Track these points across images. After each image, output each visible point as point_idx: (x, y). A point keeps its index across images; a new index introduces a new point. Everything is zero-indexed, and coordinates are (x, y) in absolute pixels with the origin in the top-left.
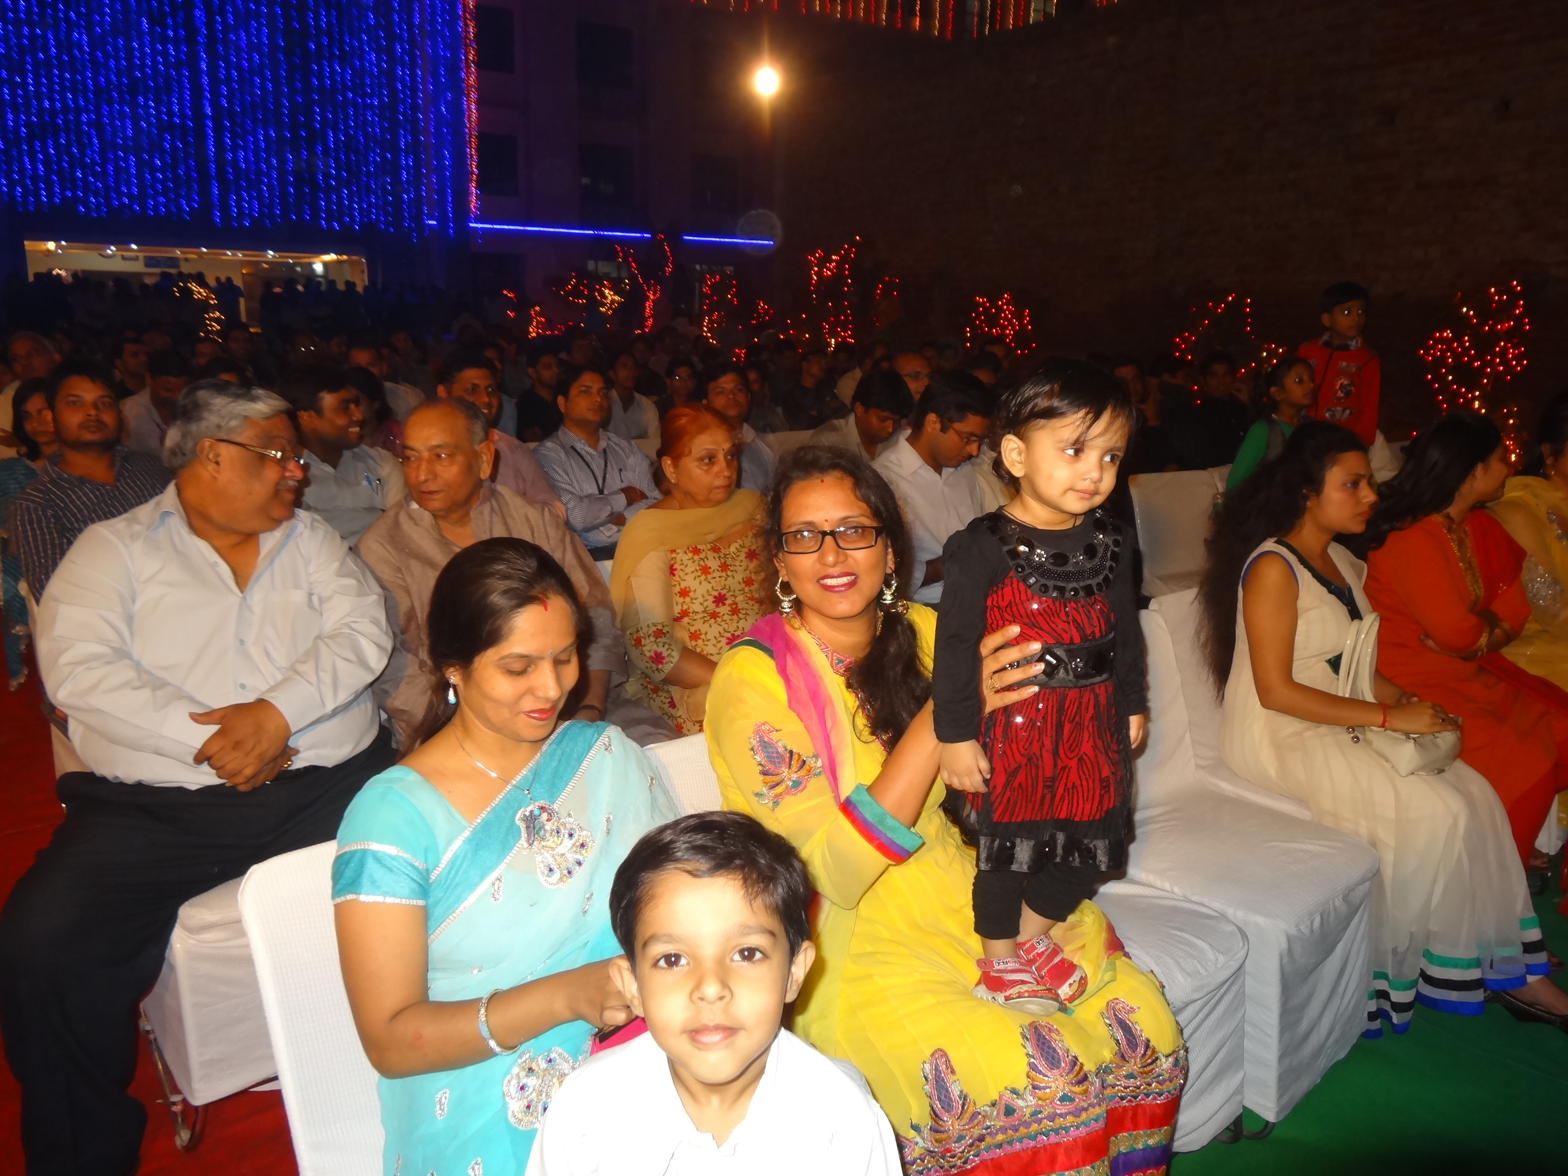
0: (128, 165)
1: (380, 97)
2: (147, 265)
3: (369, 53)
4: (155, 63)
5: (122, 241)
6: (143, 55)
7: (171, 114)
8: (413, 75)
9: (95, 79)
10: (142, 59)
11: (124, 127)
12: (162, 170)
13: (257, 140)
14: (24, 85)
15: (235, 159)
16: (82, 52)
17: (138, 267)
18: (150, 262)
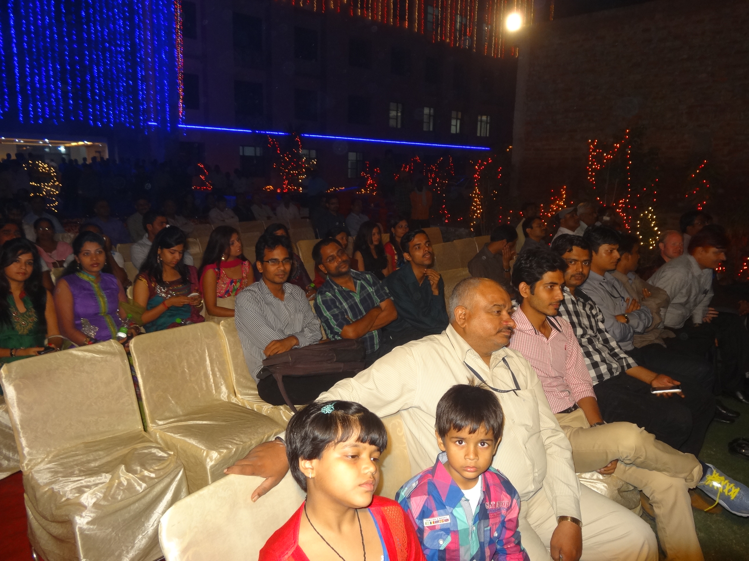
1: (125, 47)
3: (118, 20)
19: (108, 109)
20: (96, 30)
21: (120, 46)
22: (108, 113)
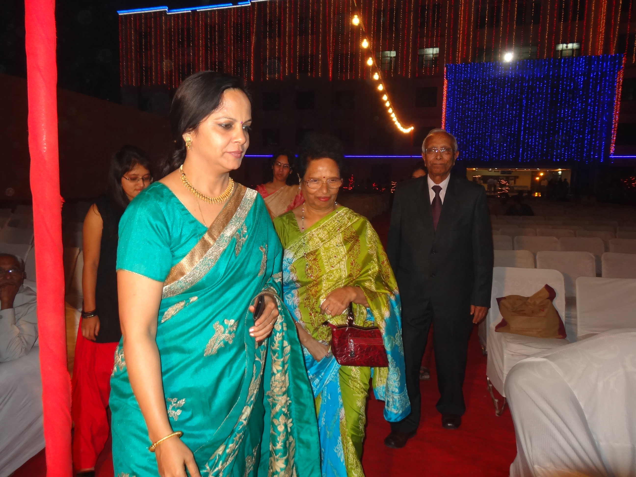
0: (496, 147)
1: (581, 117)
2: (502, 173)
3: (579, 104)
4: (509, 117)
5: (493, 167)
6: (506, 115)
7: (511, 131)
8: (594, 109)
9: (492, 124)
10: (505, 116)
11: (497, 136)
12: (506, 147)
13: (536, 136)
14: (473, 127)
15: (528, 142)
16: (489, 117)
17: (498, 174)
18: (503, 173)
19: (565, 152)
20: (564, 111)
21: (577, 118)
22: (564, 154)
